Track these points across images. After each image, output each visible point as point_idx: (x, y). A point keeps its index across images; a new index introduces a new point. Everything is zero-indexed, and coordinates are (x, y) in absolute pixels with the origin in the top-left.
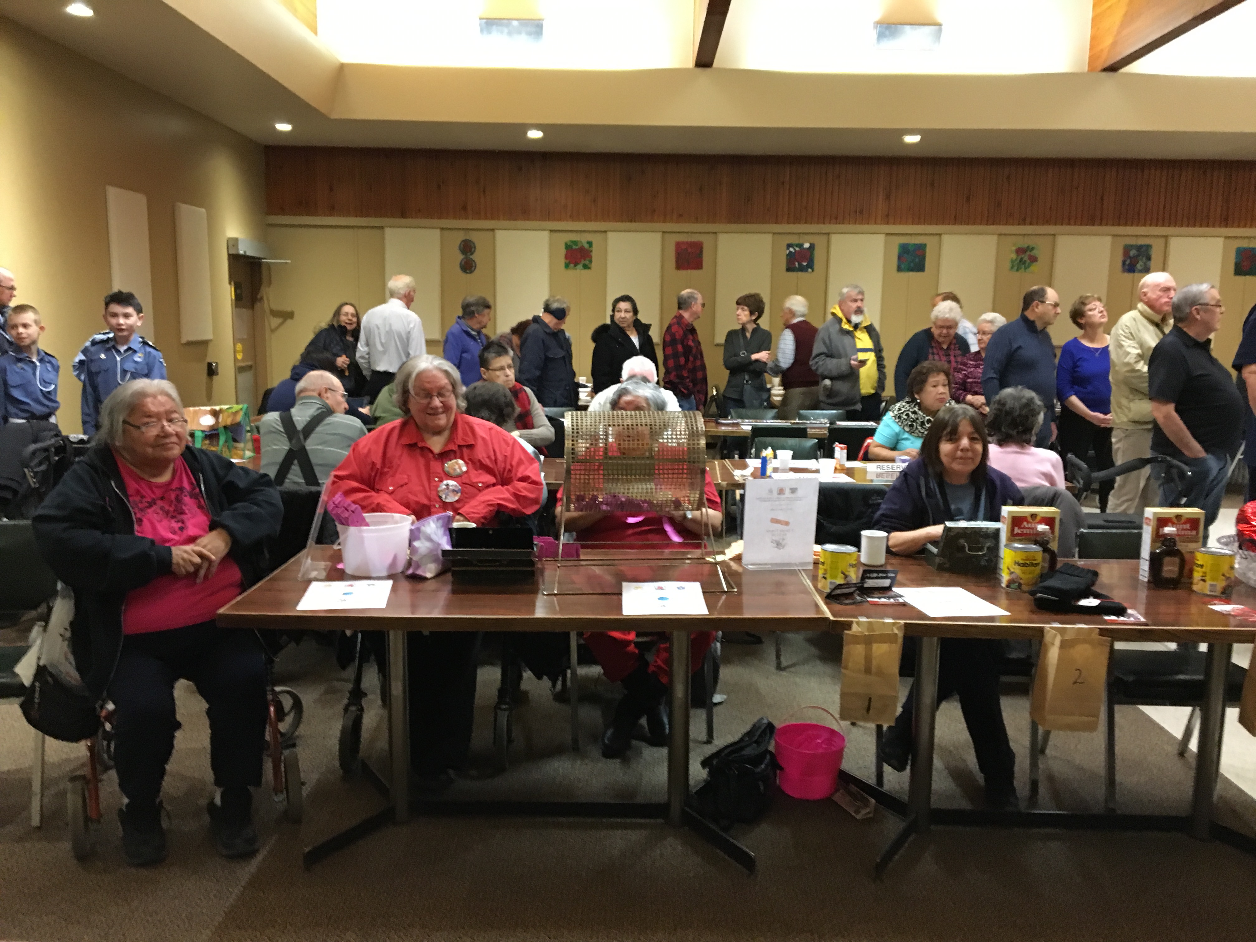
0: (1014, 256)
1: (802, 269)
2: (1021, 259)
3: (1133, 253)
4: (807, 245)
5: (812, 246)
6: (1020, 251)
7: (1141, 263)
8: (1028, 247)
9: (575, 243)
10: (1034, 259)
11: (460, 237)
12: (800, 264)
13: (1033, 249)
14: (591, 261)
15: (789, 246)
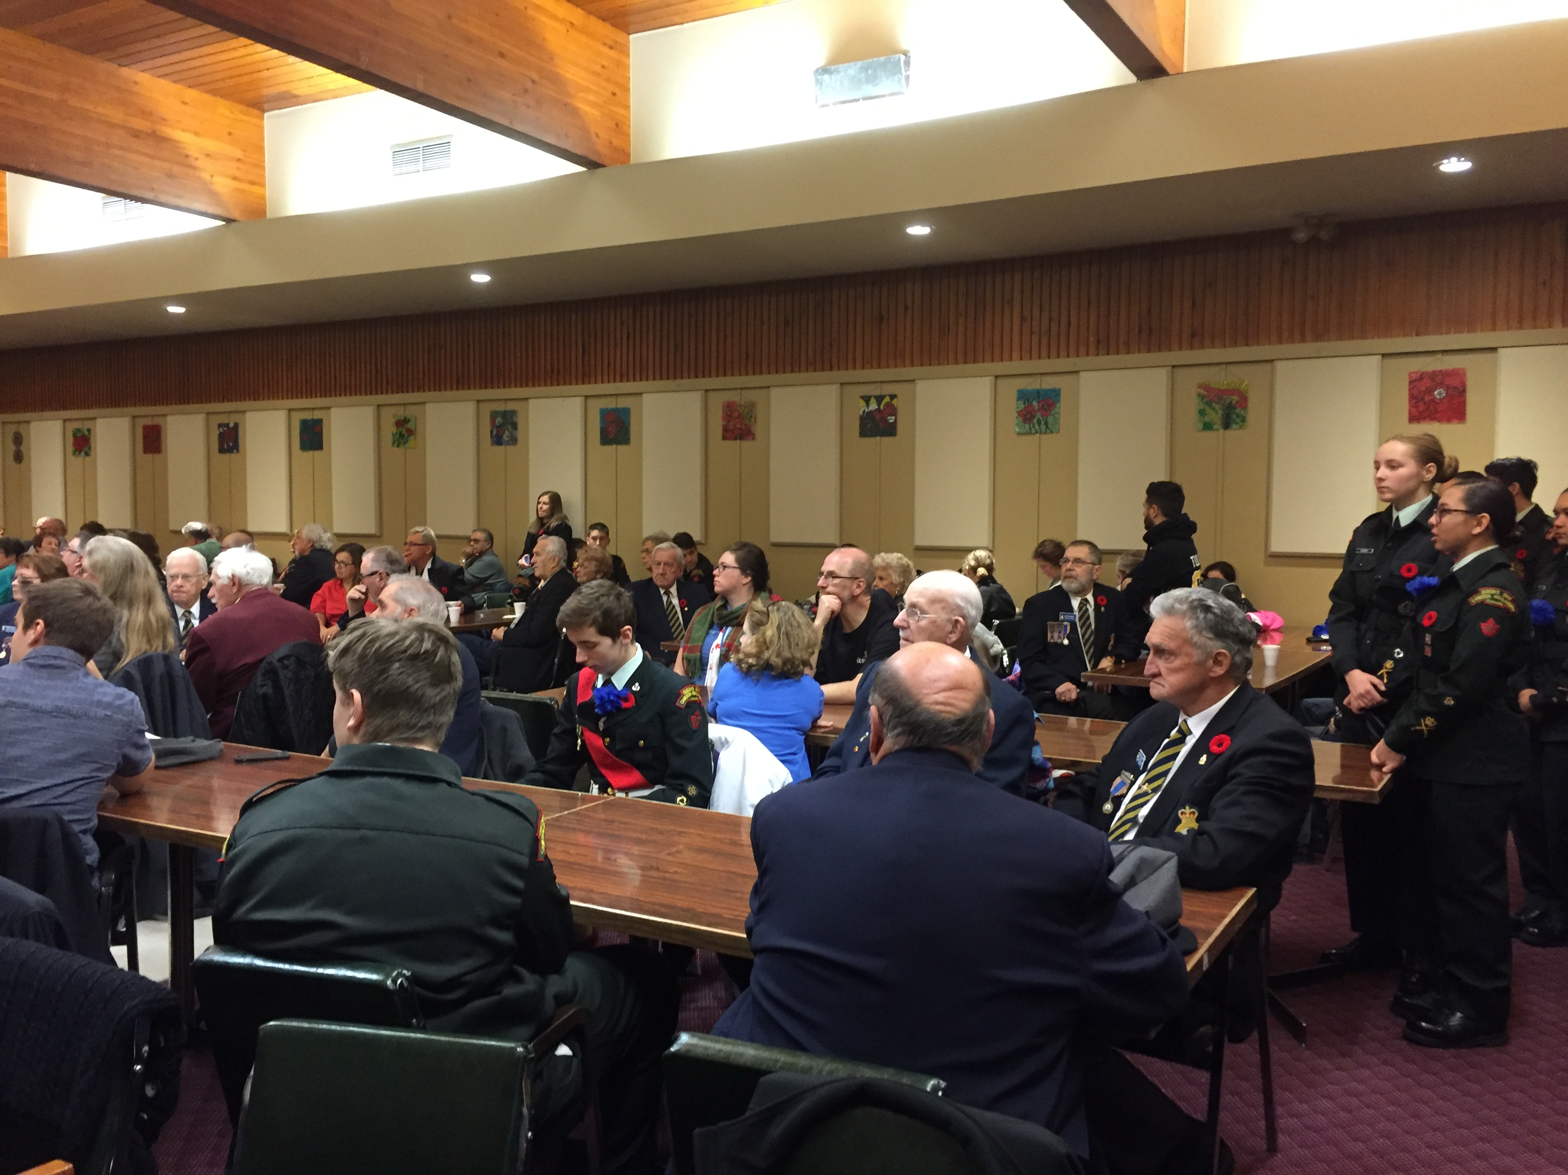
0: (394, 429)
1: (230, 450)
2: (401, 433)
3: (499, 420)
4: (232, 425)
5: (236, 425)
6: (401, 423)
7: (507, 433)
8: (405, 418)
9: (79, 430)
10: (410, 432)
11: (11, 429)
12: (228, 446)
13: (409, 421)
14: (90, 449)
15: (220, 426)
